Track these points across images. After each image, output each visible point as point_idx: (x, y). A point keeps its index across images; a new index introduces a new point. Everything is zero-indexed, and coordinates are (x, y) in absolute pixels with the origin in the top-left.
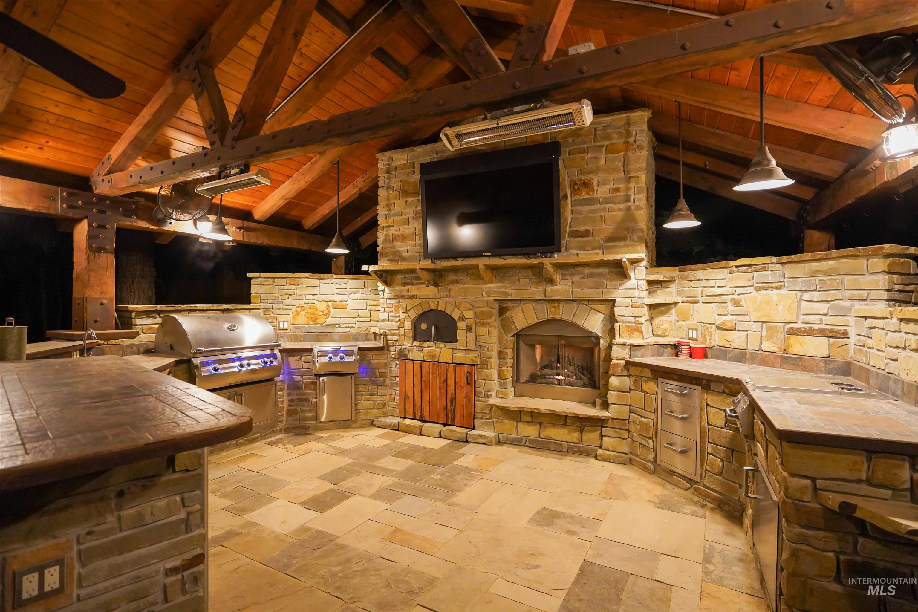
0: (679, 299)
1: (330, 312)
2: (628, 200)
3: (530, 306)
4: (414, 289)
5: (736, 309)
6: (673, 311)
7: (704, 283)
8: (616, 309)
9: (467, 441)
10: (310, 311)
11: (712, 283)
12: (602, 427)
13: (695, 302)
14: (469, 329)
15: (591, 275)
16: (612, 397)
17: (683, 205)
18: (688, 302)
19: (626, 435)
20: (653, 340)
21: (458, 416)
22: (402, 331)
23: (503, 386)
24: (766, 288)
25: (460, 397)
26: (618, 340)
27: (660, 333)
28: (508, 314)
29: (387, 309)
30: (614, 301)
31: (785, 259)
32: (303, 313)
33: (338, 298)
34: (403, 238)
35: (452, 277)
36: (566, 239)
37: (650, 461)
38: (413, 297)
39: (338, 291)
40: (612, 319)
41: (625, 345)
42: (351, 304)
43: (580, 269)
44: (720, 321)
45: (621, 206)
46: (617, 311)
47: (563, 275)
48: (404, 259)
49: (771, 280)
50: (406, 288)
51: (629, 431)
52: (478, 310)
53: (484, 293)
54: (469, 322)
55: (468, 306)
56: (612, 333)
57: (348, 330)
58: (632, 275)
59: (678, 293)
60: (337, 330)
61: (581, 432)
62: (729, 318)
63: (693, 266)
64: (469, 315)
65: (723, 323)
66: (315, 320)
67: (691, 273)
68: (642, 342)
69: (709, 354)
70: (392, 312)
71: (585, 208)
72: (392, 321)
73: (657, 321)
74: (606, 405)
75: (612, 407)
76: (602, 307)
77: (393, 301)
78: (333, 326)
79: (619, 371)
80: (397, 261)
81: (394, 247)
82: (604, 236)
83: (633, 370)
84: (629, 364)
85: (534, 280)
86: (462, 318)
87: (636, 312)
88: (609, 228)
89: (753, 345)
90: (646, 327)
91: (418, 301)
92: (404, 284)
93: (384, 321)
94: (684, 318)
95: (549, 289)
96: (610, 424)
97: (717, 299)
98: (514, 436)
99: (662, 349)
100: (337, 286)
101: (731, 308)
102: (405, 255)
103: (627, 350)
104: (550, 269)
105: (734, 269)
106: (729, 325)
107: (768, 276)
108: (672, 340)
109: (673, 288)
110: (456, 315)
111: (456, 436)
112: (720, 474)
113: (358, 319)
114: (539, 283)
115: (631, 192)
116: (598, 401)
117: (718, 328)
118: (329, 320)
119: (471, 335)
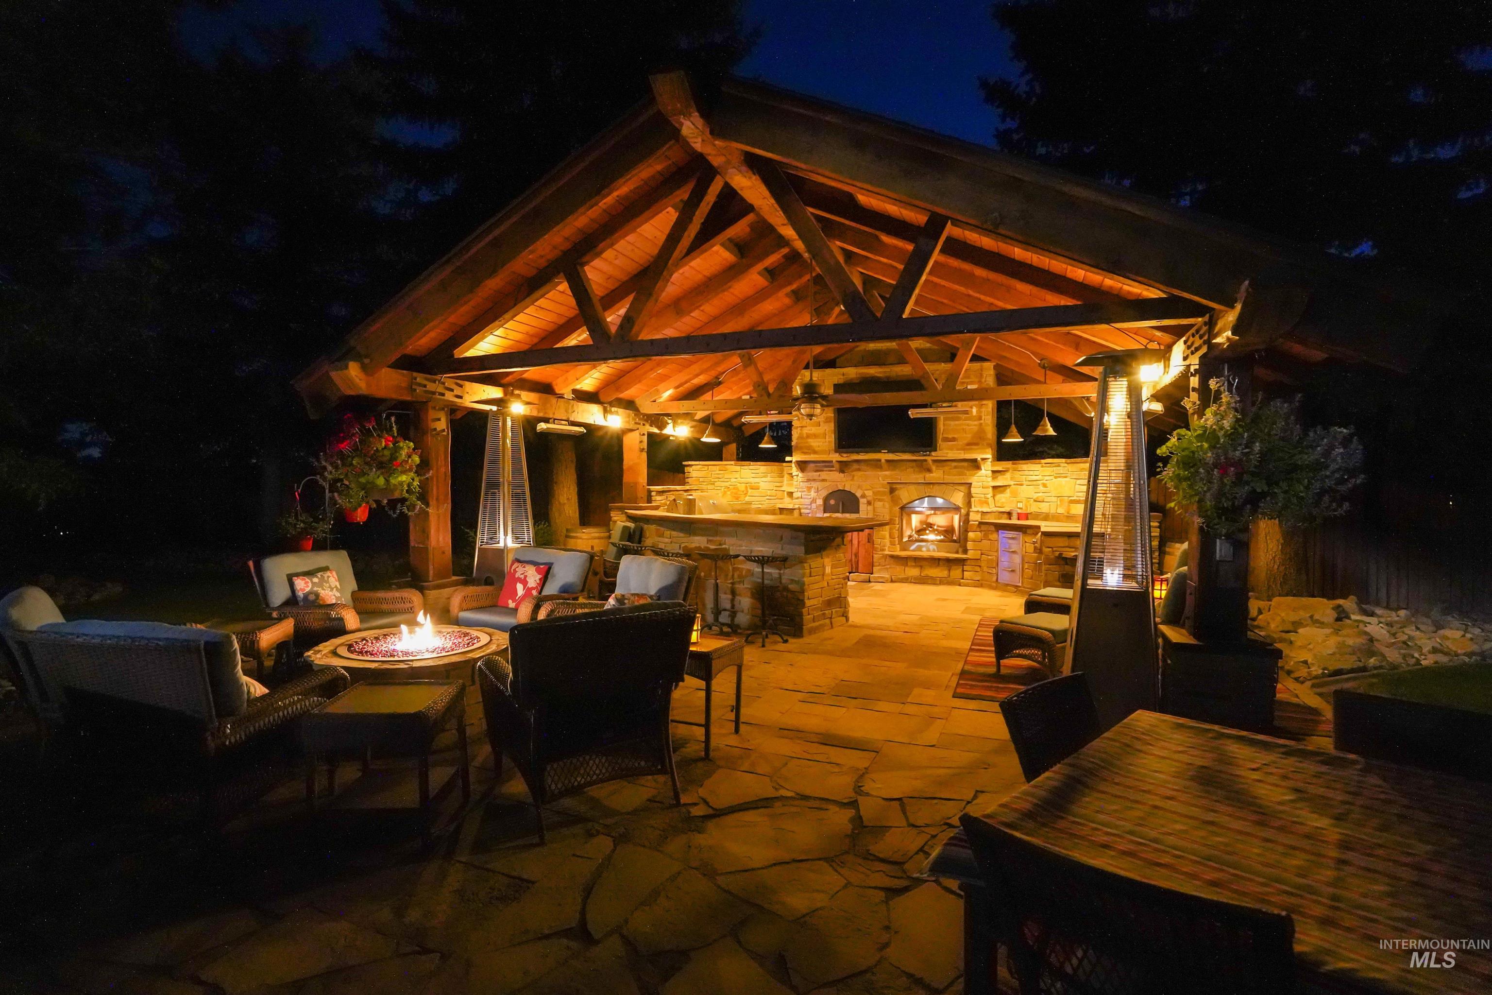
0: (1012, 483)
1: (747, 492)
2: (980, 418)
3: (912, 487)
4: (824, 475)
5: (1044, 489)
6: (1008, 490)
7: (1026, 473)
8: (972, 489)
9: (870, 581)
10: (734, 491)
11: (1031, 473)
12: (963, 565)
13: (1022, 485)
14: (869, 503)
15: (955, 467)
16: (970, 545)
17: (1013, 429)
18: (1017, 485)
19: (978, 569)
20: (995, 509)
21: (860, 565)
22: (814, 506)
23: (893, 544)
24: (1059, 477)
25: (862, 552)
26: (973, 509)
27: (999, 505)
28: (897, 493)
29: (799, 490)
30: (971, 484)
31: (1069, 460)
32: (729, 493)
33: (752, 480)
34: (815, 436)
35: (855, 466)
36: (940, 442)
37: (993, 582)
38: (823, 480)
39: (753, 475)
40: (969, 496)
41: (978, 512)
42: (763, 485)
43: (949, 463)
44: (1035, 496)
45: (976, 423)
46: (973, 490)
47: (937, 466)
48: (815, 452)
49: (1062, 472)
50: (818, 473)
51: (980, 566)
52: (875, 490)
53: (880, 479)
54: (869, 498)
55: (869, 487)
56: (969, 504)
57: (760, 506)
58: (983, 467)
59: (1012, 479)
60: (753, 506)
61: (949, 570)
62: (1040, 494)
63: (1021, 462)
64: (869, 493)
65: (1037, 498)
66: (737, 498)
67: (1020, 466)
68: (989, 510)
69: (1029, 517)
70: (804, 491)
71: (952, 423)
72: (805, 498)
73: (998, 497)
74: (965, 551)
75: (970, 552)
76: (962, 488)
77: (806, 483)
78: (750, 503)
79: (975, 528)
80: (810, 454)
81: (807, 442)
82: (965, 442)
83: (983, 527)
84: (981, 523)
85: (917, 469)
86: (863, 496)
87: (985, 491)
88: (968, 437)
89: (1053, 511)
90: (991, 500)
91: (827, 484)
92: (817, 471)
93: (797, 498)
94: (1015, 494)
95: (928, 475)
96: (968, 562)
97: (1035, 483)
98: (902, 576)
99: (1001, 515)
100: (753, 471)
101: (1042, 488)
102: (817, 449)
103: (980, 515)
104: (930, 462)
105: (1044, 465)
106: (1040, 499)
107: (1060, 470)
108: (1007, 509)
109: (1008, 475)
110: (858, 494)
111: (860, 579)
112: (1032, 578)
113: (768, 497)
114: (920, 472)
115: (983, 414)
116: (960, 550)
117: (1035, 501)
118: (747, 499)
119: (870, 508)
